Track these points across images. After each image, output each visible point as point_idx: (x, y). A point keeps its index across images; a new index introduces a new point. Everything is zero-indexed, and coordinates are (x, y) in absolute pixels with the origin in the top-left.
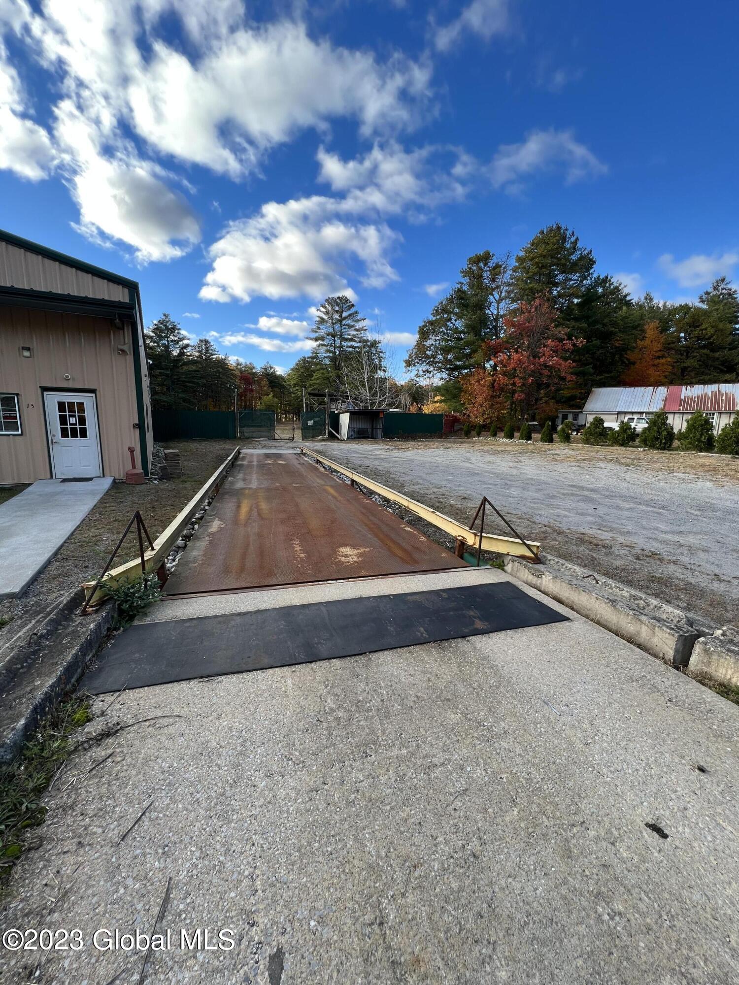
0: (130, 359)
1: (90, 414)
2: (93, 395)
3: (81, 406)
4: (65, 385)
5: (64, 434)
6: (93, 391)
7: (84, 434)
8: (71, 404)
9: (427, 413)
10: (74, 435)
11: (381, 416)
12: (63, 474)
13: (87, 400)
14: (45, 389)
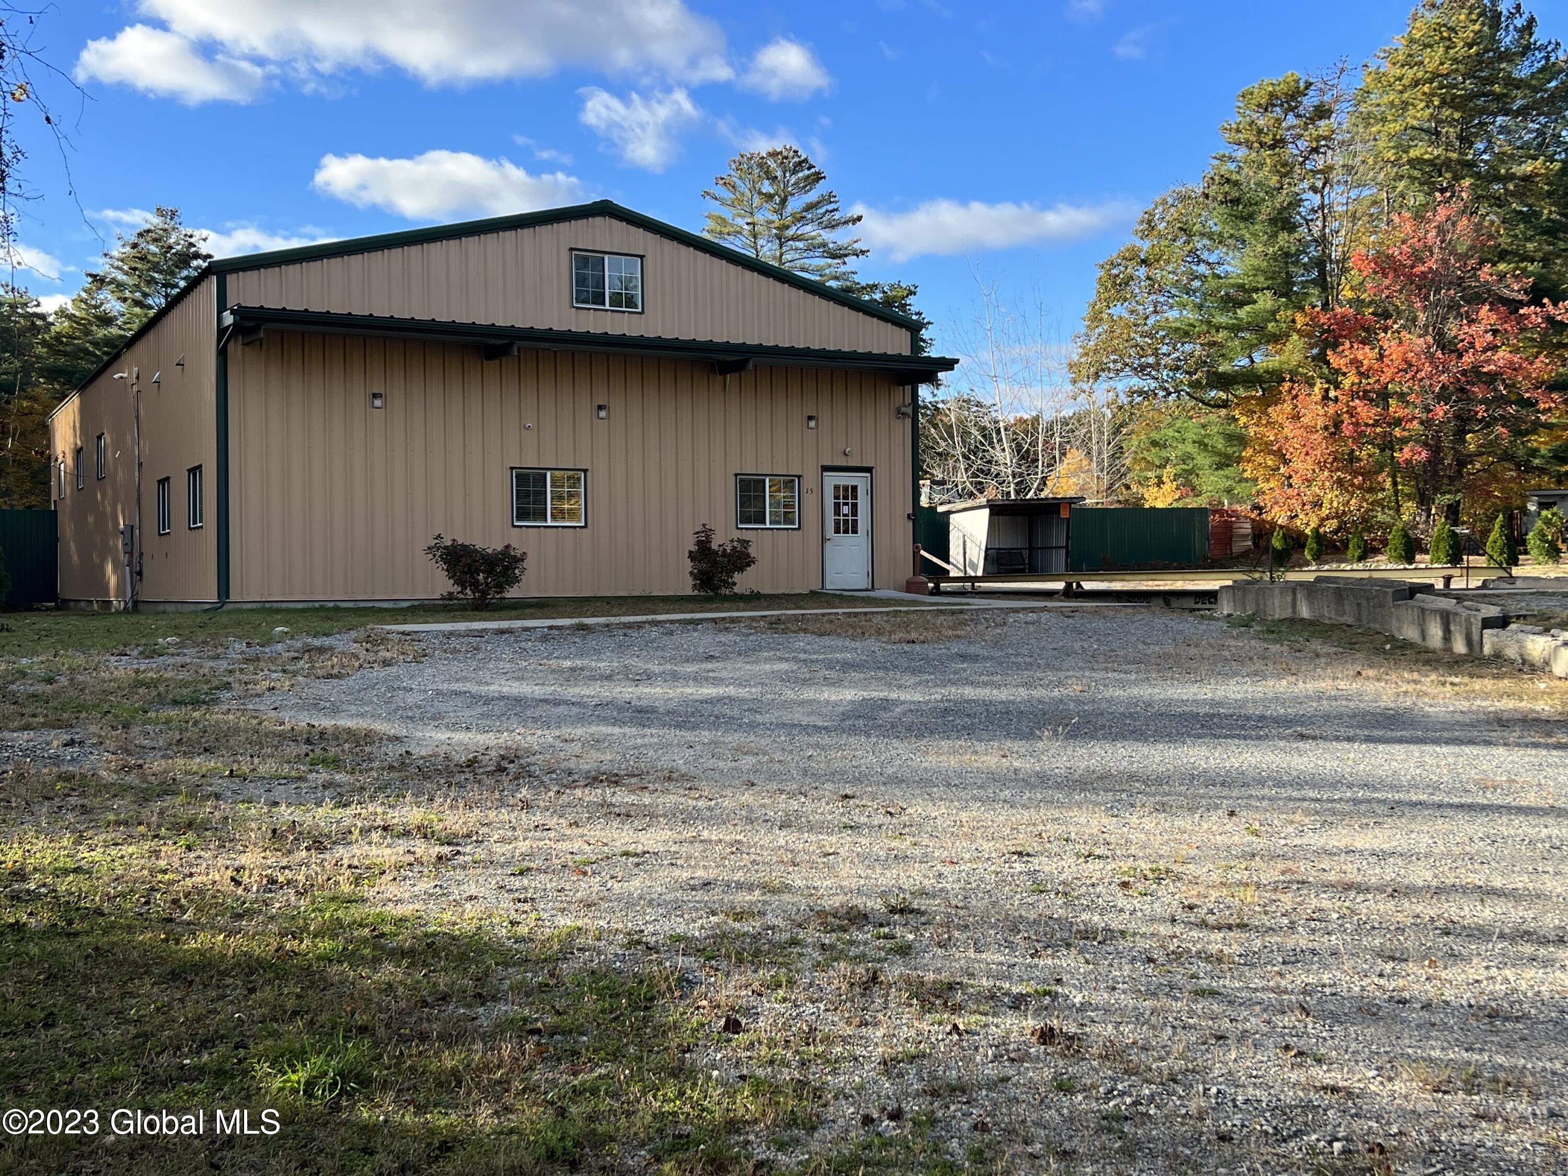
0: (908, 422)
1: (862, 501)
2: (868, 475)
3: (855, 488)
4: (841, 462)
5: (837, 531)
6: (869, 470)
7: (855, 531)
8: (846, 488)
9: (1160, 505)
10: (846, 531)
11: (1065, 514)
12: (832, 583)
13: (859, 480)
14: (825, 469)
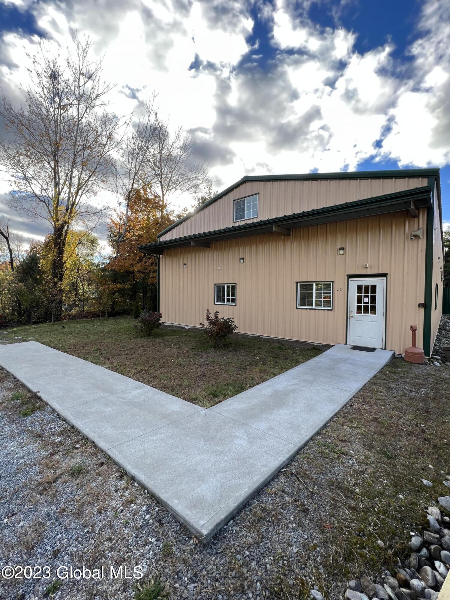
0: (422, 244)
2: (385, 278)
3: (374, 288)
4: (364, 272)
5: (360, 312)
6: (385, 275)
7: (373, 311)
8: (367, 288)
10: (366, 312)
12: (354, 342)
13: (379, 283)
14: (350, 276)
